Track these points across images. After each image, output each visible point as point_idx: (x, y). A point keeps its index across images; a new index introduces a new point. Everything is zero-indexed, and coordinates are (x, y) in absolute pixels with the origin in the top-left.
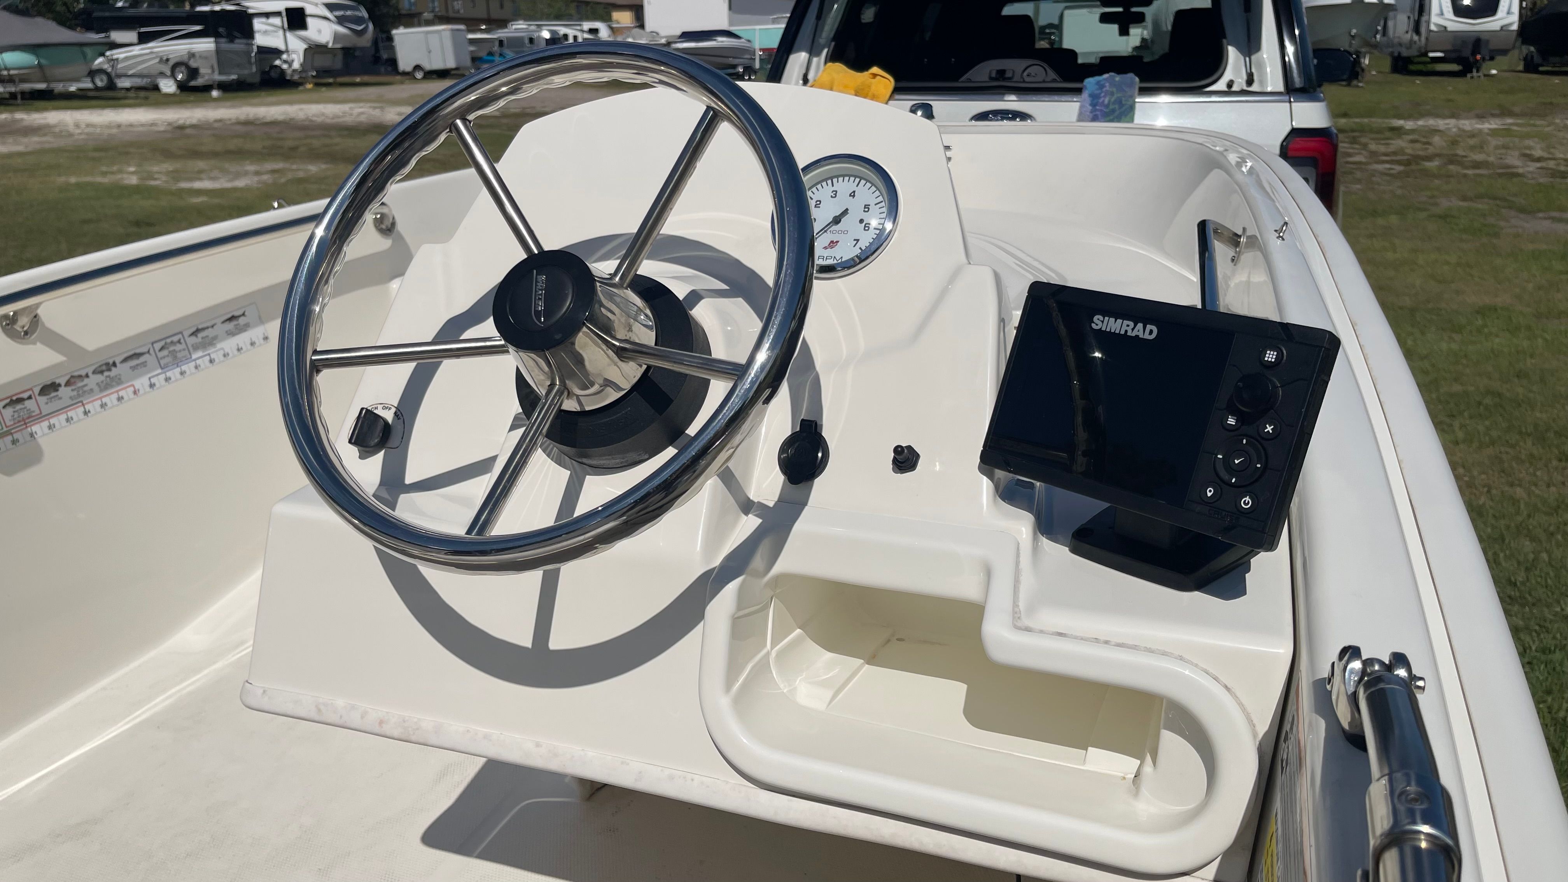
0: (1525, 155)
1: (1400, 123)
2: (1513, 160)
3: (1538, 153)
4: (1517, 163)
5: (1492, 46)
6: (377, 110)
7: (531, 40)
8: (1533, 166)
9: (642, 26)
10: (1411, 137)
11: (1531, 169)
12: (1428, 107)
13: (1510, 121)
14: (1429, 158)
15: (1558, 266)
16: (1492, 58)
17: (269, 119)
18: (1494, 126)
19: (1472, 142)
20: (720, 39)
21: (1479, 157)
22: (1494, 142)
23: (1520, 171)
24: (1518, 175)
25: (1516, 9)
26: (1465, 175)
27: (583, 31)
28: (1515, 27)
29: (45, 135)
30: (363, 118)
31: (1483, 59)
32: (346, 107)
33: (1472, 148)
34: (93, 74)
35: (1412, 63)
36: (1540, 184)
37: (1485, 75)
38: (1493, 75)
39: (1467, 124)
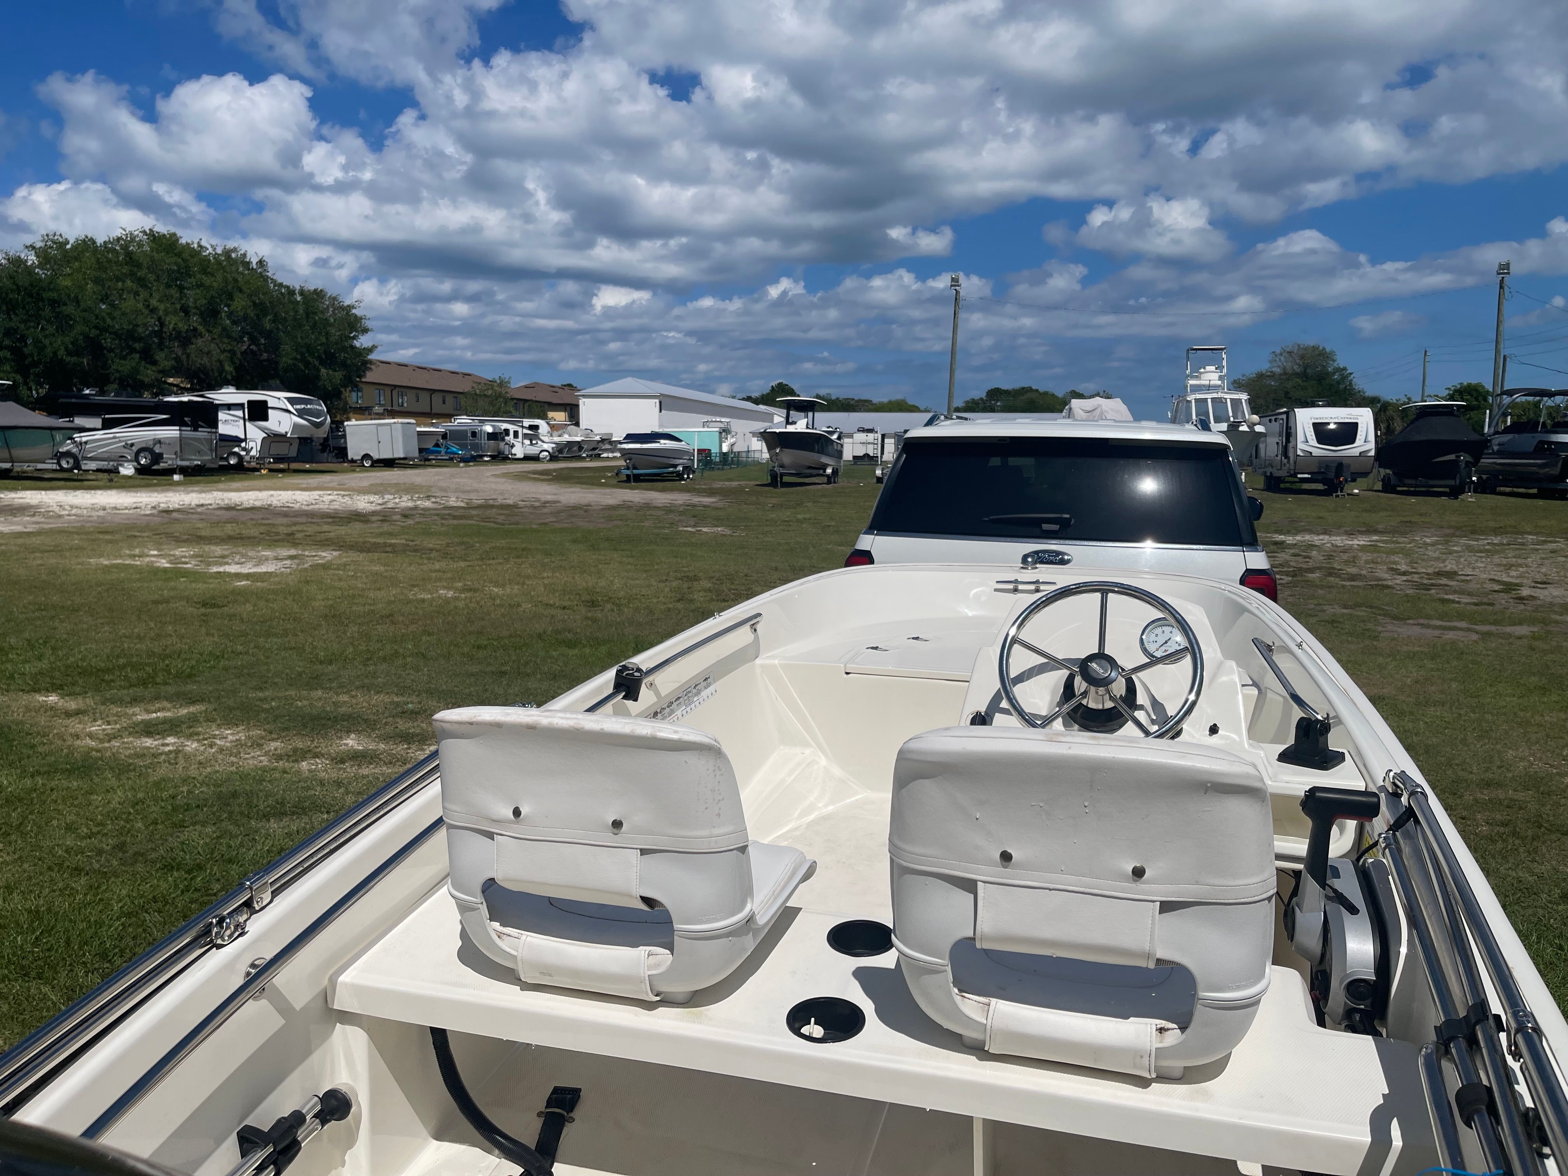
0: (1392, 569)
1: (1281, 537)
2: (1382, 573)
3: (1403, 568)
4: (1386, 576)
5: (1353, 469)
6: (347, 498)
7: (474, 434)
8: (1400, 579)
9: (577, 424)
10: (1292, 551)
11: (1398, 582)
12: (1303, 524)
13: (1375, 538)
14: (1311, 570)
15: (1430, 665)
16: (1354, 480)
17: (246, 505)
18: (1362, 543)
19: (1345, 557)
20: (662, 441)
21: (1353, 570)
22: (1364, 557)
23: (1390, 583)
24: (1388, 587)
25: (1372, 437)
26: (1343, 586)
27: (523, 427)
28: (1372, 453)
29: (34, 515)
30: (336, 506)
31: (1346, 481)
32: (315, 494)
33: (1347, 562)
34: (59, 456)
35: (1284, 482)
36: (1407, 595)
37: (1348, 494)
38: (1356, 495)
39: (1339, 540)
